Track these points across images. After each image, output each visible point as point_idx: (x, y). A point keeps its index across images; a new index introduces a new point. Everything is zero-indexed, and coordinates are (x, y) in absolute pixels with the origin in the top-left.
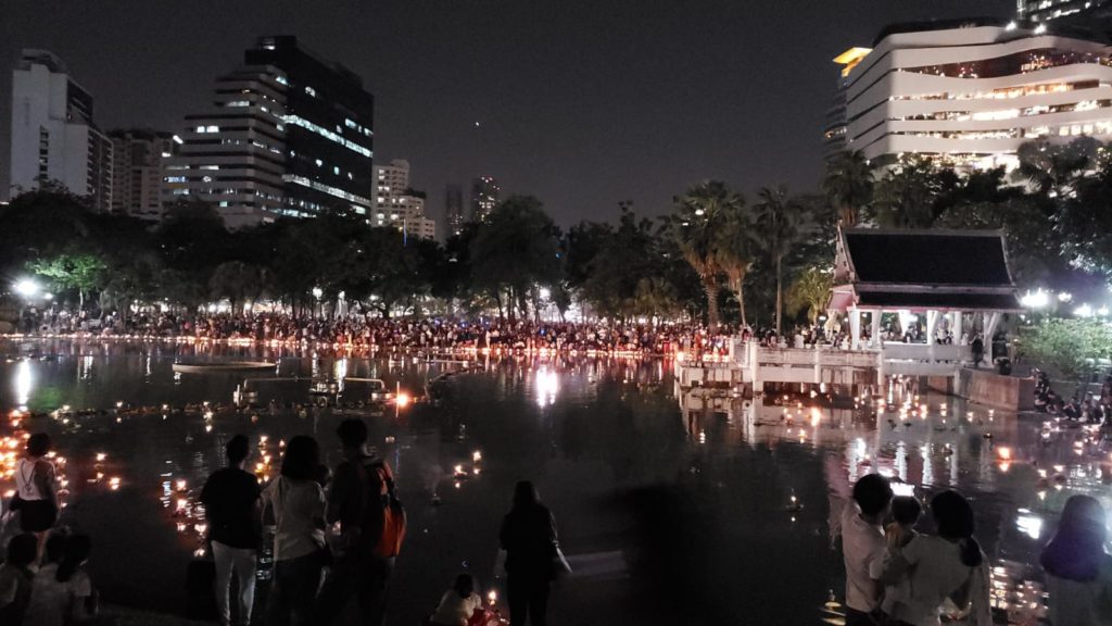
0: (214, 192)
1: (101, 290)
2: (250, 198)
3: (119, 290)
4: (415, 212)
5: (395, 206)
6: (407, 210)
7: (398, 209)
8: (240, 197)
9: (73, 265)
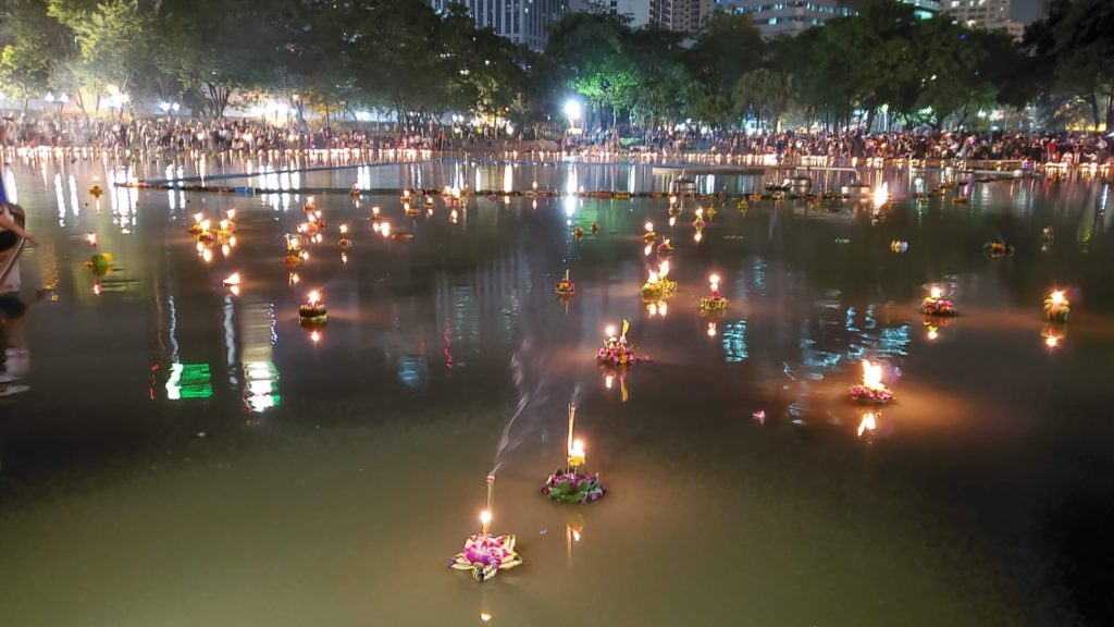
0: (763, 9)
1: (631, 107)
2: (799, 12)
3: (646, 107)
4: (997, 16)
5: (973, 10)
6: (987, 13)
7: (977, 14)
8: (790, 12)
9: (608, 83)
